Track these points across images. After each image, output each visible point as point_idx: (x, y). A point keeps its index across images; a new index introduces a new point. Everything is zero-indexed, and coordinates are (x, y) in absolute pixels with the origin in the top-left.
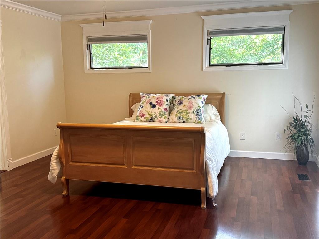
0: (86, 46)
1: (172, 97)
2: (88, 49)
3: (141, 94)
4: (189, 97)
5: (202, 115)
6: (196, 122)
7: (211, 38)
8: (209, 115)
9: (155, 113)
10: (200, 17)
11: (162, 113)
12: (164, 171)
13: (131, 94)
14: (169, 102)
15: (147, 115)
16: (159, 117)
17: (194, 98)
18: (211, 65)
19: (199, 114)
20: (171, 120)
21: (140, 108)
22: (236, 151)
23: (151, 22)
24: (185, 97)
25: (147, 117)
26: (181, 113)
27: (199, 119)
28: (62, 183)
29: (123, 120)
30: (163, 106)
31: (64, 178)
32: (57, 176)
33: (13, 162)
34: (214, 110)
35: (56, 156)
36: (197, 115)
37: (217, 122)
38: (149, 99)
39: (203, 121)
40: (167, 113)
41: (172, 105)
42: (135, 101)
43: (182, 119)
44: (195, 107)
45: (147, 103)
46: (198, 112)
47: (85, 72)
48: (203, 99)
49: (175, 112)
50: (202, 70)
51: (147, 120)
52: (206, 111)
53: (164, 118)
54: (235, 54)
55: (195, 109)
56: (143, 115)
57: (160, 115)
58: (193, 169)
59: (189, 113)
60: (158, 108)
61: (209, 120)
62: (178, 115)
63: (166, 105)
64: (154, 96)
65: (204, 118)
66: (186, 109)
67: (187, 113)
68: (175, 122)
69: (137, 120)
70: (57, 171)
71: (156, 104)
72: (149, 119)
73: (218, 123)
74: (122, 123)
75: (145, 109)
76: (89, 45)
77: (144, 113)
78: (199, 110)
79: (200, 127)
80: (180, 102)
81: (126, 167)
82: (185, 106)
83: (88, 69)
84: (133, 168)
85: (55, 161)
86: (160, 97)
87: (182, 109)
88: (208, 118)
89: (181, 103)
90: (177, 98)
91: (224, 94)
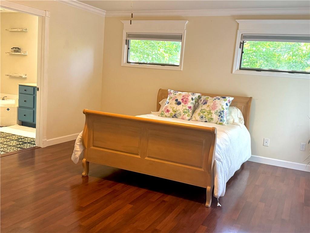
0: (125, 41)
1: (198, 96)
2: (126, 44)
3: (169, 90)
4: (215, 98)
5: (225, 117)
6: (218, 123)
7: (245, 41)
8: (233, 118)
9: (179, 110)
10: (235, 20)
11: (186, 111)
12: (173, 165)
13: (160, 89)
14: (194, 100)
15: (171, 111)
16: (182, 114)
17: (219, 99)
18: (241, 68)
19: (222, 115)
20: (194, 119)
21: (166, 104)
22: (257, 156)
23: (187, 23)
24: (211, 97)
25: (171, 113)
26: (204, 112)
27: (221, 120)
28: (83, 164)
29: (150, 113)
30: (188, 104)
31: (85, 160)
32: (79, 157)
33: (47, 140)
34: (238, 113)
35: (80, 139)
36: (219, 116)
37: (239, 125)
38: (175, 96)
39: (224, 123)
40: (191, 111)
41: (197, 103)
42: (163, 96)
43: (204, 118)
44: (219, 108)
45: (173, 100)
46: (221, 114)
47: (122, 65)
48: (228, 101)
49: (198, 111)
50: (232, 72)
51: (171, 116)
52: (230, 113)
53: (187, 116)
54: (281, 59)
55: (219, 110)
56: (168, 111)
57: (184, 112)
58: (201, 167)
59: (212, 113)
60: (183, 106)
61: (232, 122)
62: (201, 114)
63: (190, 104)
64: (180, 94)
65: (227, 121)
66: (209, 109)
67: (210, 113)
68: (197, 121)
69: (162, 115)
70: (79, 153)
71: (181, 101)
72: (173, 115)
73: (240, 127)
74: (147, 116)
75: (170, 105)
76: (128, 41)
77: (169, 108)
78: (222, 111)
79: (212, 127)
80: (204, 102)
81: (140, 157)
82: (208, 106)
83: (124, 63)
84: (145, 158)
85: (79, 143)
86: (186, 95)
87: (206, 109)
88: (231, 120)
89: (206, 103)
90: (203, 98)
91: (251, 98)
